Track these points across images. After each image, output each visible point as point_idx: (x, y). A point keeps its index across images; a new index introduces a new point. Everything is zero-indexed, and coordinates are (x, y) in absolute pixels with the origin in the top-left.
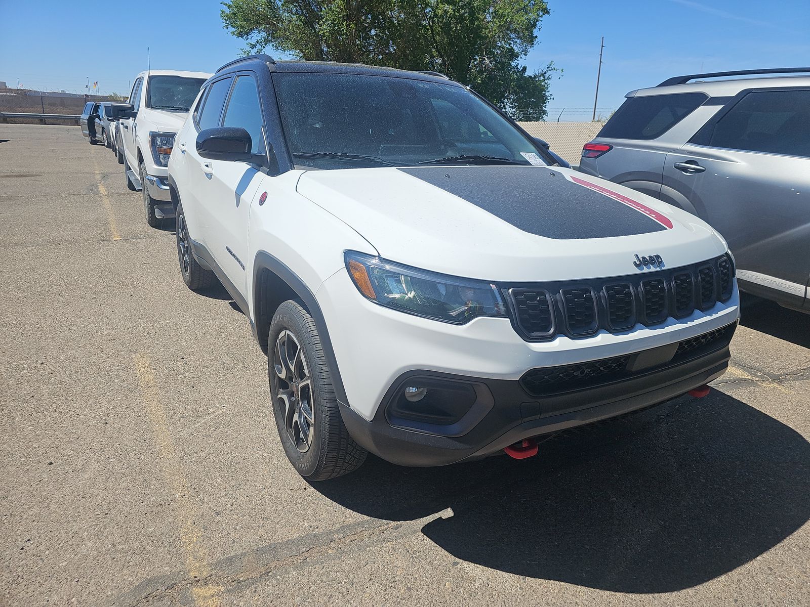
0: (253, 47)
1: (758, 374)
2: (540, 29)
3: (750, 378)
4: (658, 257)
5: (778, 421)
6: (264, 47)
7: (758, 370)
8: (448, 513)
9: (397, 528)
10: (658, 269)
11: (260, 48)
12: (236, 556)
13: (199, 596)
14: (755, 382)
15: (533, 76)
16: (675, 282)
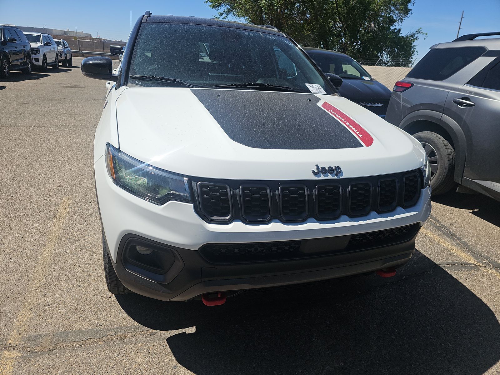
0: (221, 14)
1: (484, 261)
2: (414, 4)
3: (475, 263)
4: (338, 168)
5: (481, 300)
6: (228, 15)
7: (485, 258)
8: (192, 330)
9: (152, 334)
10: (336, 177)
11: (226, 15)
12: (41, 335)
13: (4, 357)
14: (478, 267)
15: (405, 37)
16: (351, 189)
